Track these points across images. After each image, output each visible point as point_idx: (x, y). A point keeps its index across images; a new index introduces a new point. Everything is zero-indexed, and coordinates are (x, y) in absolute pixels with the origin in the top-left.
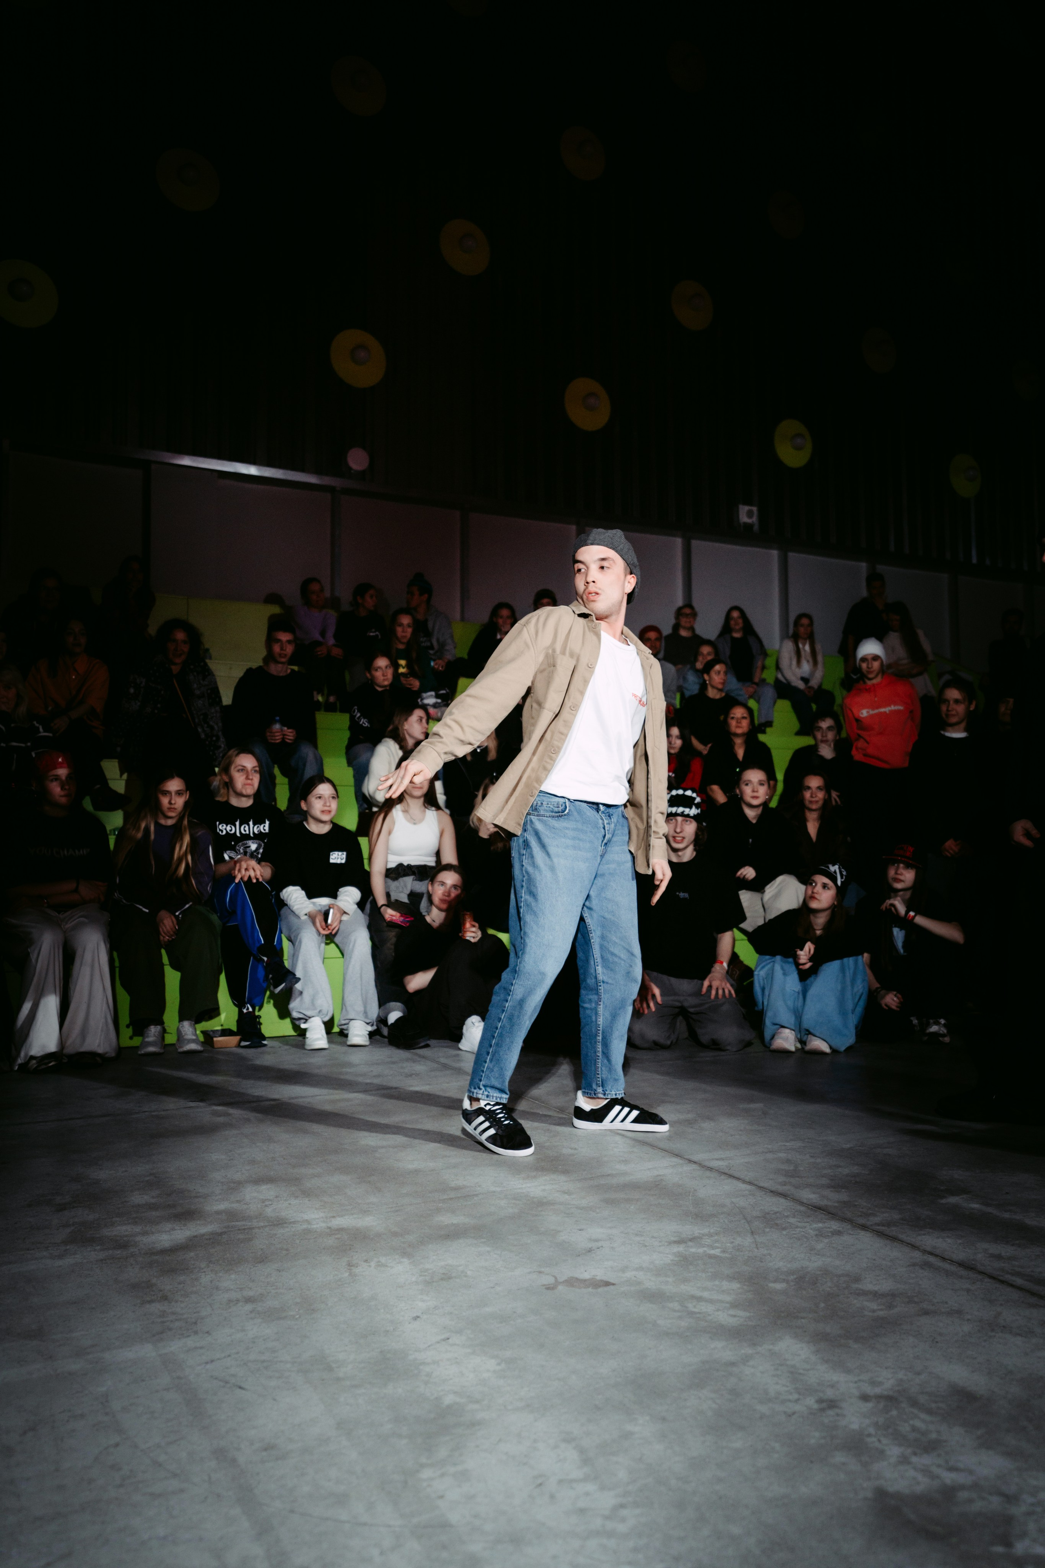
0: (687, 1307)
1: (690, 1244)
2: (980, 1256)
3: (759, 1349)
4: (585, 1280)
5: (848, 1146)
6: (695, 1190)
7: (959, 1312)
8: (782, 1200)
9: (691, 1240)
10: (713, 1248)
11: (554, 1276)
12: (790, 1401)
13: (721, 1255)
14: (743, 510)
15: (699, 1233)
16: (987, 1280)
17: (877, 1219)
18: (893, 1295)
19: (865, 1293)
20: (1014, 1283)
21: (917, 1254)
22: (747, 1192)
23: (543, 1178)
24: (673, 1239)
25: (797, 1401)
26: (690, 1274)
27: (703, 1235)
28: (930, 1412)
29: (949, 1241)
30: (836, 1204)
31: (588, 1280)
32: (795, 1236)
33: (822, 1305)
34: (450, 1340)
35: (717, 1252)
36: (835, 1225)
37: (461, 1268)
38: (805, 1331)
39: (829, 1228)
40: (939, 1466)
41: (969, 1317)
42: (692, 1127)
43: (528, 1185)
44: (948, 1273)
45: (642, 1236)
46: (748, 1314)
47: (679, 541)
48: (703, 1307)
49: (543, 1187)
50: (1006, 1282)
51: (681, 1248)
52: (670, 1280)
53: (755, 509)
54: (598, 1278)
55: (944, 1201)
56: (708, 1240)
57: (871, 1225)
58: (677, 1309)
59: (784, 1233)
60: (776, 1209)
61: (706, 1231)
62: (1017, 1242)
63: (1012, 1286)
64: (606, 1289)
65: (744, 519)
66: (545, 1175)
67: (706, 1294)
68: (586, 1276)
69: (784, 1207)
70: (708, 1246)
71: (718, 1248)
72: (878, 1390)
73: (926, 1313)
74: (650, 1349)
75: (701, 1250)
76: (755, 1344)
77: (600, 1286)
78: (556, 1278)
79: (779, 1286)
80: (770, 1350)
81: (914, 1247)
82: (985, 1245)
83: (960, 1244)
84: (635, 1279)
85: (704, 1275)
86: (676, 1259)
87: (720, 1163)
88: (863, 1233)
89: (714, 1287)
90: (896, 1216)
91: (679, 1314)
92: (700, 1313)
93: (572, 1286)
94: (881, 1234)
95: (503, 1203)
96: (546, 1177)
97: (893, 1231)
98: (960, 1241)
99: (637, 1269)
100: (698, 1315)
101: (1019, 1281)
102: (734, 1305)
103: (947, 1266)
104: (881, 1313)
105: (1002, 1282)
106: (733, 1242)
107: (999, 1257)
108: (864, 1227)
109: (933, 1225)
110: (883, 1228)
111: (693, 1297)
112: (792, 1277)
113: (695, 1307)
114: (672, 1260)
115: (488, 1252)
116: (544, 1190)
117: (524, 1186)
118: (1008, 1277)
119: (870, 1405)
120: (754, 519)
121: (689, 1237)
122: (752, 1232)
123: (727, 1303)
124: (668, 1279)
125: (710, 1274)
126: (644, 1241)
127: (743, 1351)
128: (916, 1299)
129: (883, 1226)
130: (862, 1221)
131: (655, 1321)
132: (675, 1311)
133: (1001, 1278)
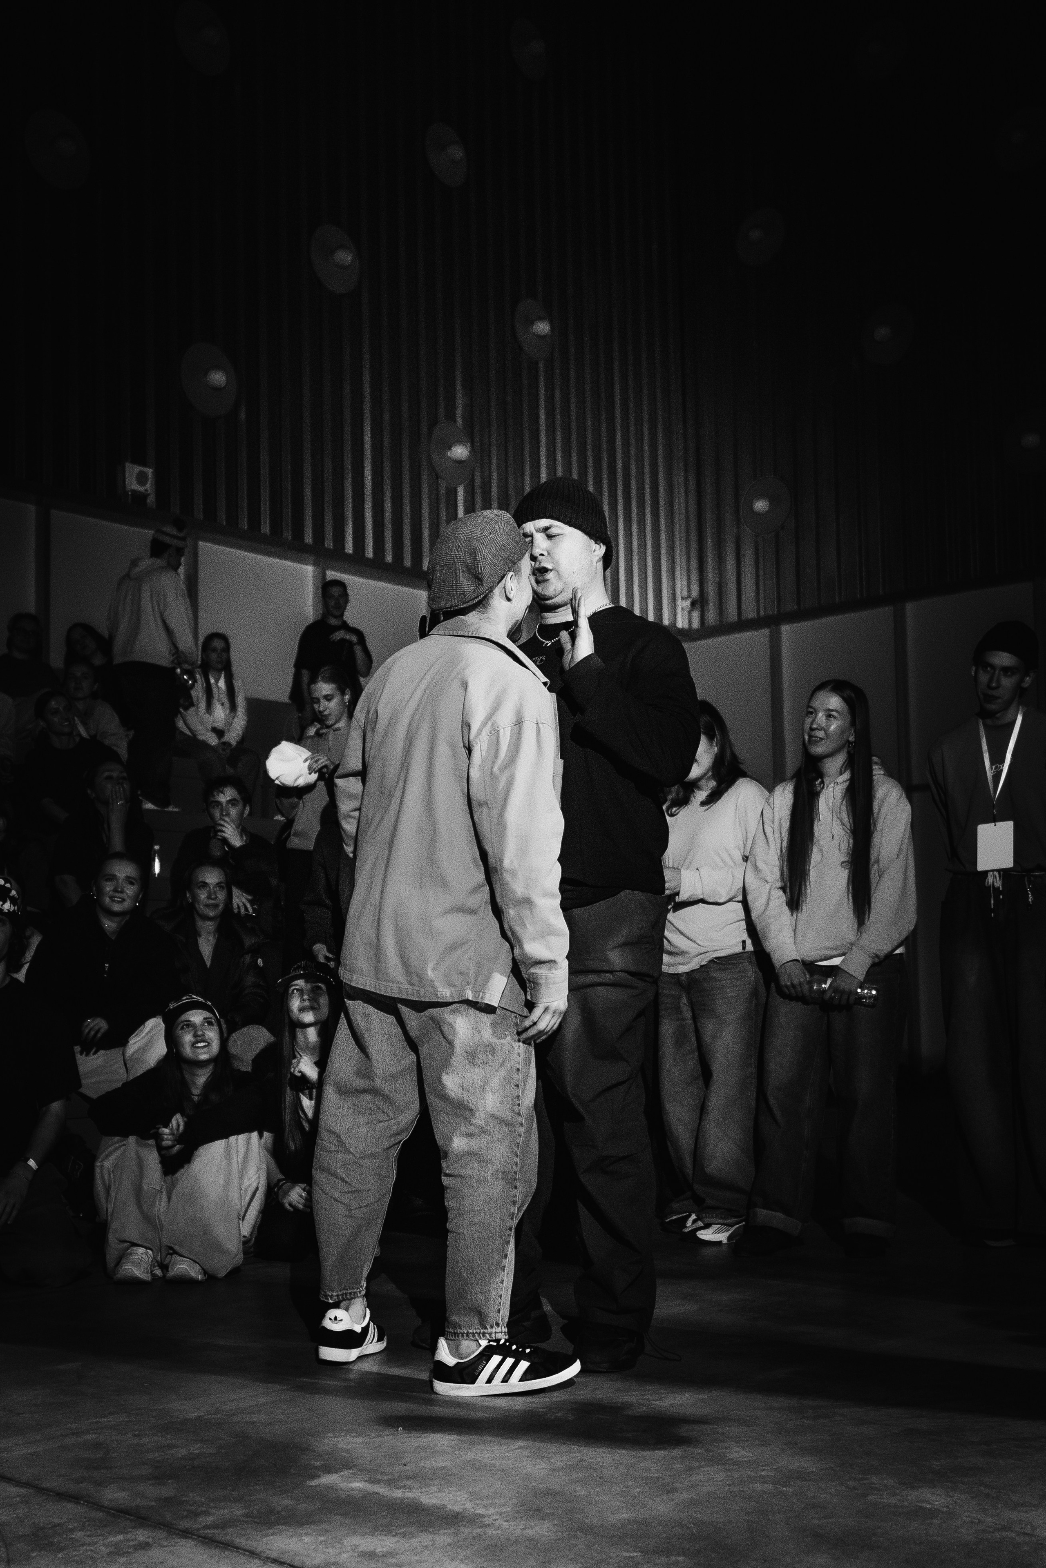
17: (213, 1519)
29: (306, 1539)
39: (132, 1540)
57: (198, 1529)
60: (56, 1521)
62: (403, 1530)
69: (71, 1516)
82: (356, 1540)
88: (179, 1542)
97: (230, 1534)
98: (323, 1538)
108: (186, 1534)
109: (291, 1518)
110: (215, 1531)
129: (217, 1527)
130: (188, 1524)
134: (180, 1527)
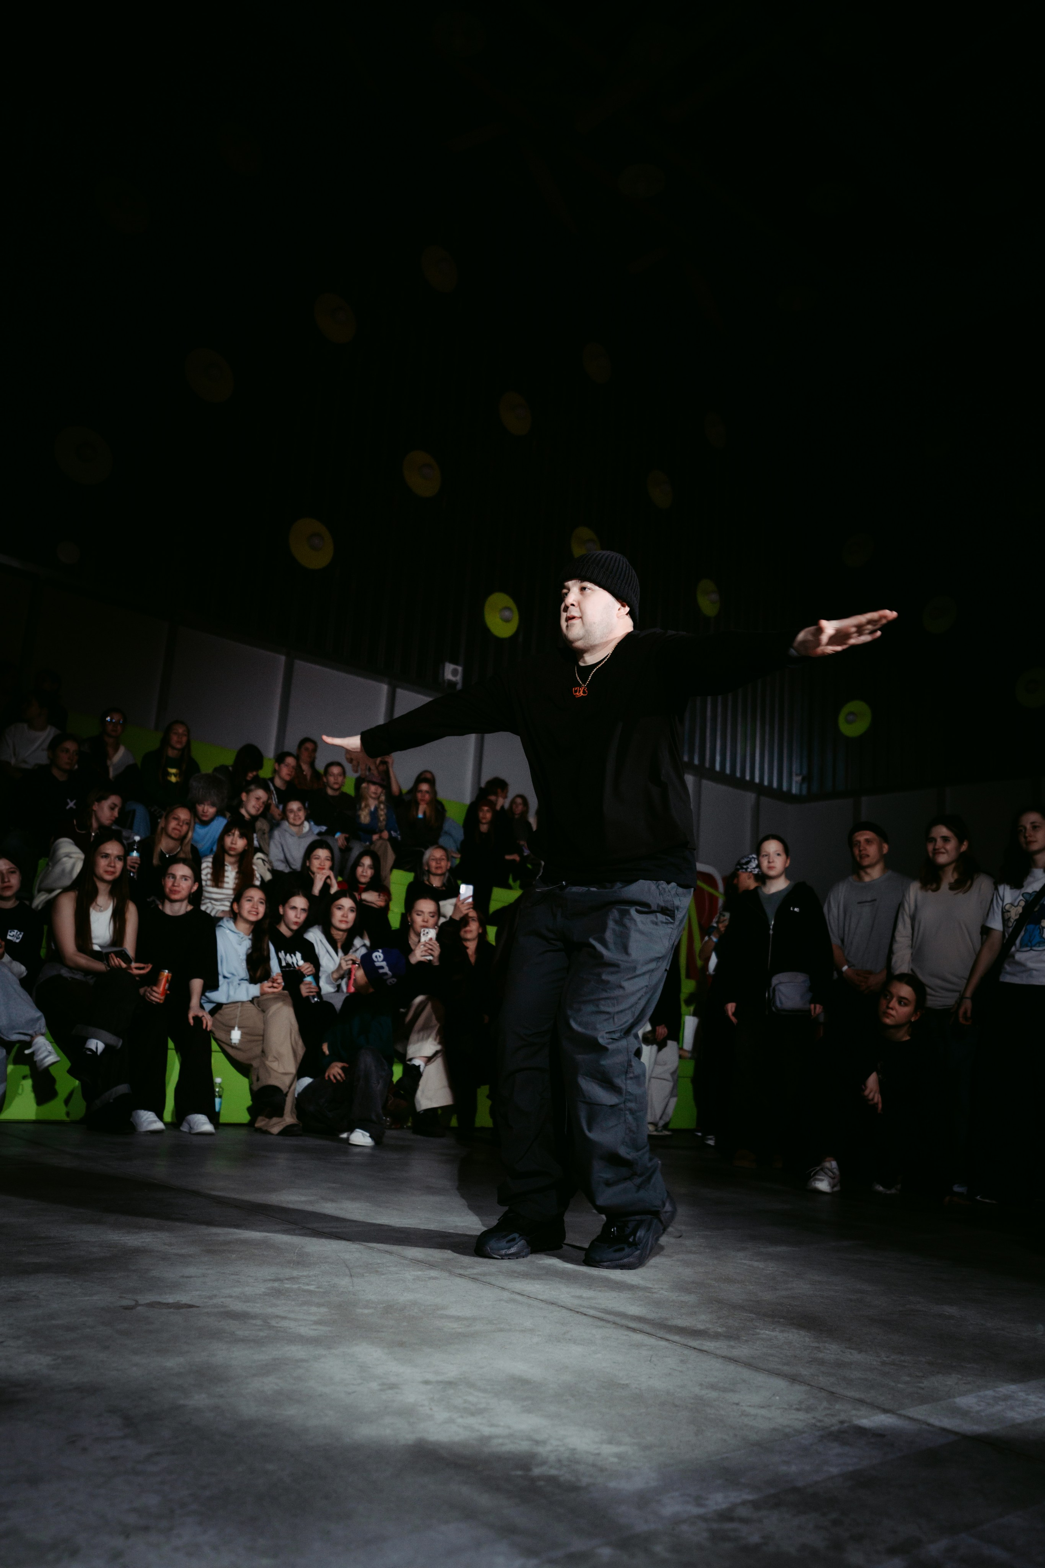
0: (268, 1323)
1: (286, 1281)
2: (562, 1296)
3: (333, 1351)
4: (168, 1304)
5: (463, 1224)
6: (303, 1247)
7: (532, 1330)
8: (388, 1256)
9: (287, 1279)
10: (308, 1285)
11: (135, 1300)
12: (353, 1384)
13: (317, 1290)
14: (449, 668)
15: (298, 1275)
16: (564, 1311)
17: (475, 1271)
18: (474, 1319)
19: (449, 1317)
20: (587, 1313)
21: (506, 1295)
22: (355, 1250)
23: (145, 1234)
24: (269, 1278)
25: (359, 1384)
26: (279, 1302)
27: (302, 1276)
28: (485, 1391)
29: (538, 1286)
30: (439, 1260)
31: (172, 1303)
32: (393, 1279)
33: (405, 1324)
34: (5, 1344)
35: (312, 1288)
36: (433, 1273)
37: (33, 1294)
38: (383, 1341)
39: (427, 1275)
40: (481, 1424)
41: (540, 1333)
42: (313, 1206)
43: (129, 1238)
44: (529, 1306)
45: (238, 1275)
46: (330, 1329)
47: (385, 688)
48: (285, 1324)
49: (143, 1240)
50: (581, 1313)
51: (276, 1284)
52: (258, 1305)
53: (460, 669)
54: (183, 1302)
55: (541, 1262)
56: (306, 1280)
57: (469, 1274)
58: (258, 1324)
59: (383, 1277)
60: (379, 1261)
61: (305, 1273)
62: (599, 1289)
63: (585, 1315)
64: (189, 1310)
65: (448, 676)
66: (148, 1232)
67: (292, 1315)
68: (171, 1301)
69: (388, 1260)
70: (304, 1283)
71: (312, 1285)
72: (440, 1378)
73: (501, 1330)
74: (222, 1350)
75: (296, 1286)
76: (330, 1348)
77: (183, 1308)
78: (137, 1301)
79: (366, 1311)
80: (344, 1352)
81: (503, 1288)
83: (547, 1288)
84: (222, 1304)
85: (293, 1303)
86: (269, 1291)
87: (334, 1230)
88: (459, 1279)
89: (302, 1311)
90: (493, 1269)
91: (260, 1328)
92: (280, 1327)
93: (154, 1307)
94: (474, 1279)
95: (95, 1250)
96: (148, 1233)
97: (488, 1278)
99: (226, 1297)
100: (279, 1329)
101: (592, 1312)
102: (316, 1323)
103: (531, 1301)
104: (460, 1330)
105: (578, 1312)
106: (329, 1282)
107: (580, 1297)
108: (461, 1275)
109: (526, 1276)
110: (479, 1276)
111: (277, 1316)
112: (381, 1306)
113: (277, 1323)
114: (264, 1292)
115: (68, 1283)
116: (143, 1242)
117: (121, 1239)
118: (581, 1310)
119: (429, 1387)
120: (458, 678)
121: (287, 1277)
122: (351, 1276)
123: (311, 1321)
124: (256, 1305)
125: (301, 1302)
126: (239, 1278)
127: (317, 1352)
128: (495, 1322)
129: (481, 1275)
130: (462, 1271)
131: (234, 1332)
132: (256, 1325)
133: (576, 1310)
134: (457, 1272)
